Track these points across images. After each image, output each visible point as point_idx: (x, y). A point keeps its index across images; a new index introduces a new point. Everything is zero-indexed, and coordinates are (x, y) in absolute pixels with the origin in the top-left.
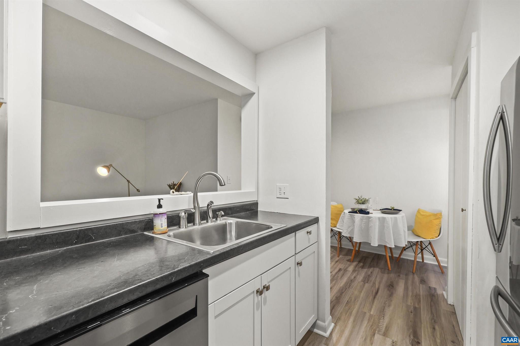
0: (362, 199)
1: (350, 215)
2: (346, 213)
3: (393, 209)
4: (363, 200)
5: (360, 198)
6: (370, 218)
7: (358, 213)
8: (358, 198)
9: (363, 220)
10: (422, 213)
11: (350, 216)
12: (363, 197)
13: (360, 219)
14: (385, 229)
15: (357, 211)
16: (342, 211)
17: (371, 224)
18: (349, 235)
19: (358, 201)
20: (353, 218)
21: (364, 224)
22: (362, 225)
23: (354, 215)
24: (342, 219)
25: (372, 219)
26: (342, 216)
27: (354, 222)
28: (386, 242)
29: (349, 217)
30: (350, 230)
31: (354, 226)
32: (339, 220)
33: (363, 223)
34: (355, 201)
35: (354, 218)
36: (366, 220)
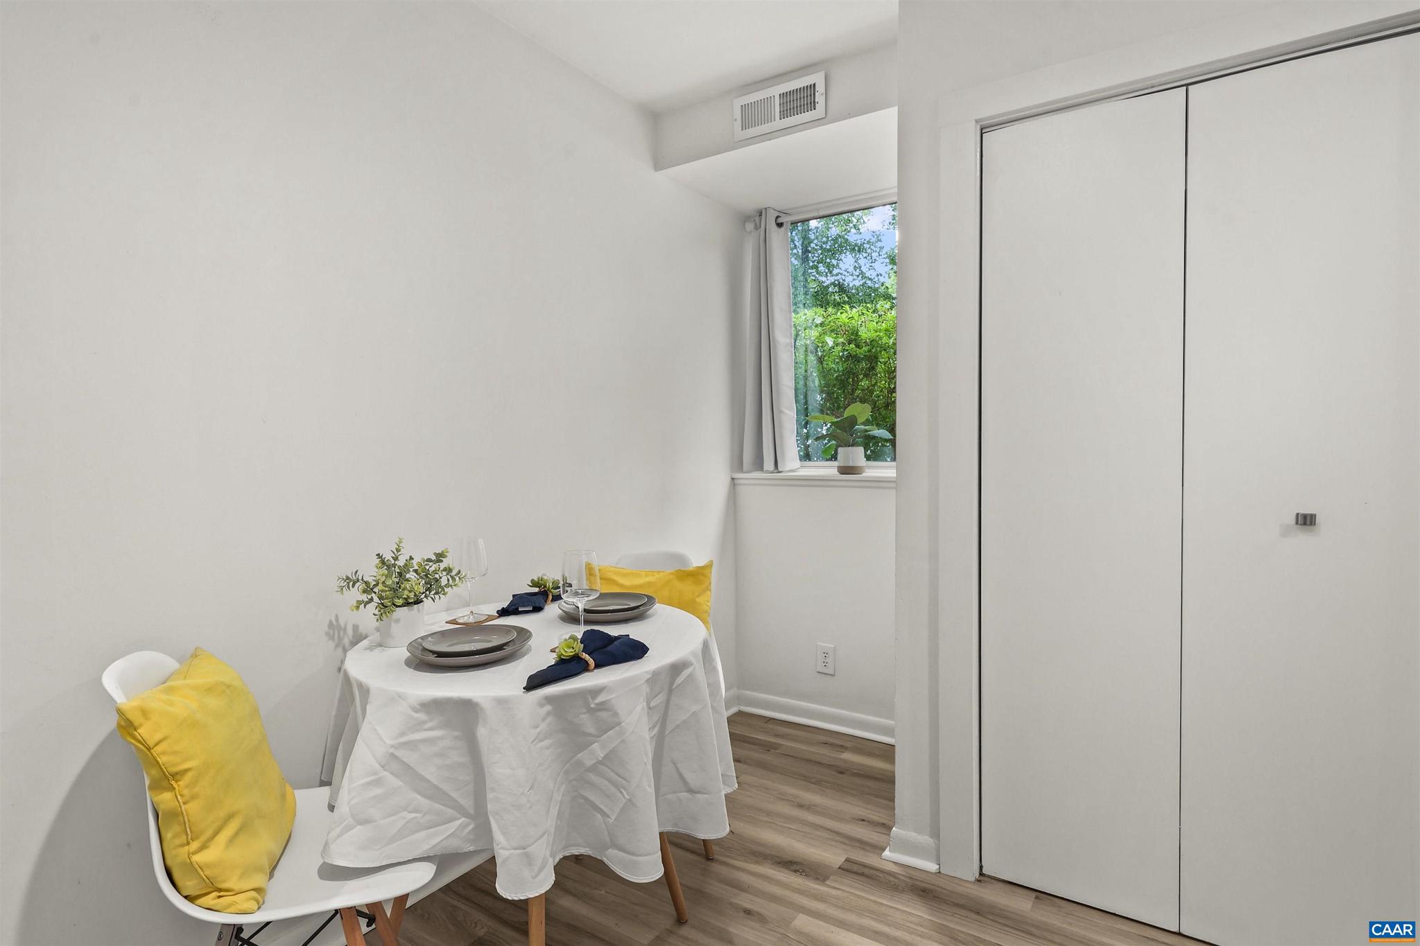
7: (589, 668)
36: (662, 694)
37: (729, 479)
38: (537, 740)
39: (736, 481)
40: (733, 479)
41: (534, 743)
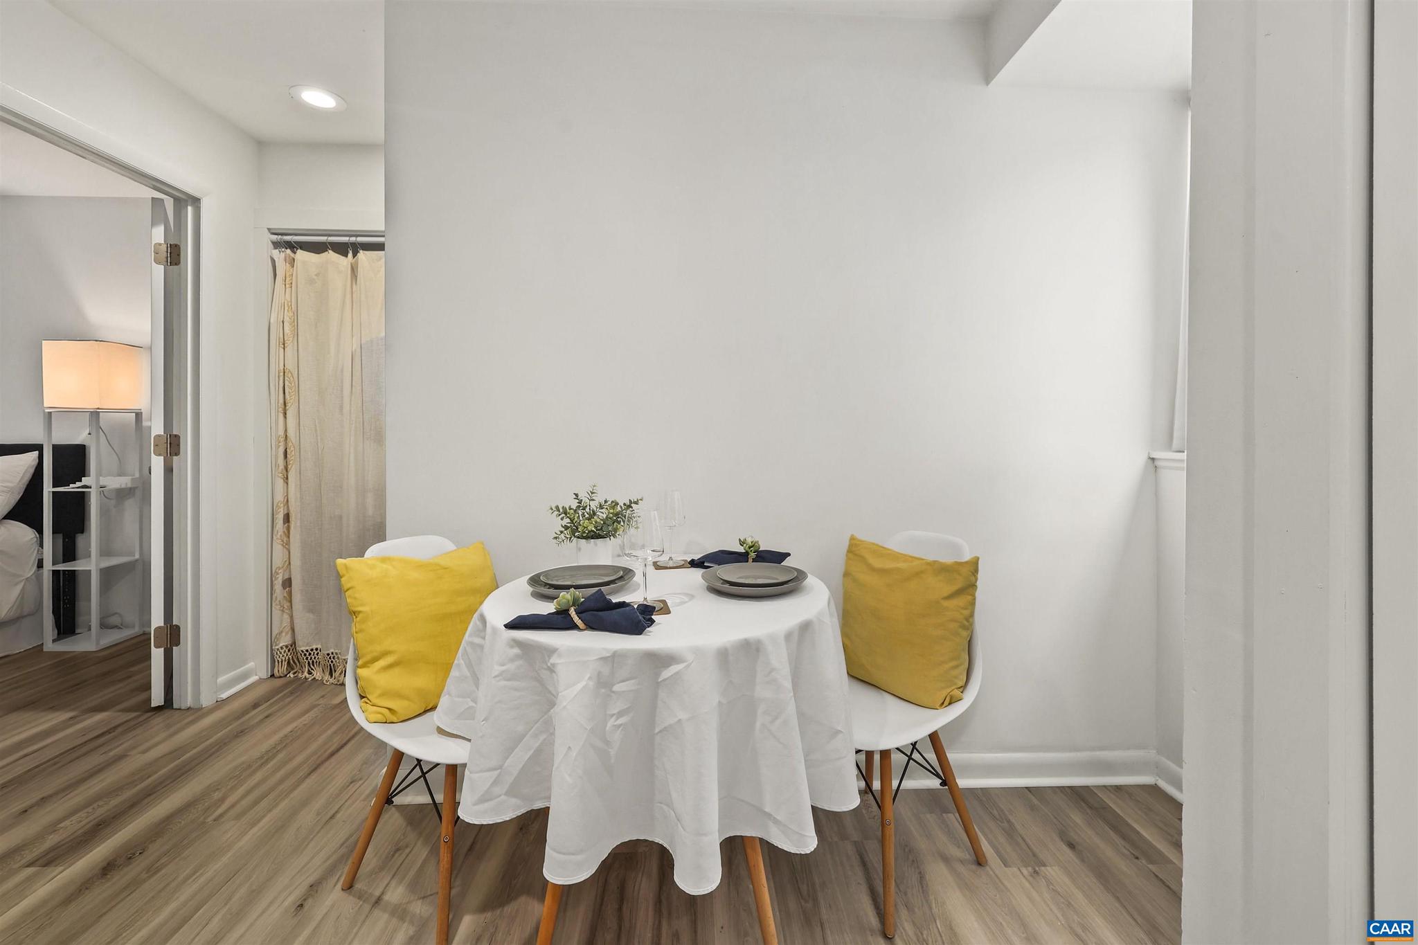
0: (594, 505)
1: (516, 651)
2: (495, 630)
3: (753, 555)
4: (602, 514)
5: (585, 501)
6: (659, 660)
7: (573, 627)
8: (574, 504)
9: (616, 688)
10: (877, 563)
11: (517, 657)
12: (599, 498)
13: (591, 683)
14: (758, 725)
15: (572, 612)
16: (471, 611)
17: (672, 712)
18: (514, 801)
19: (572, 521)
20: (545, 674)
21: (621, 714)
22: (611, 722)
23: (551, 651)
24: (470, 666)
25: (674, 669)
26: (472, 644)
27: (552, 704)
28: (769, 815)
29: (511, 667)
30: (520, 756)
31: (548, 727)
32: (454, 673)
33: (617, 706)
34: (558, 523)
35: (551, 670)
36: (633, 681)
37: (1141, 460)
38: (501, 677)
39: (1157, 463)
40: (1153, 459)
41: (498, 679)
